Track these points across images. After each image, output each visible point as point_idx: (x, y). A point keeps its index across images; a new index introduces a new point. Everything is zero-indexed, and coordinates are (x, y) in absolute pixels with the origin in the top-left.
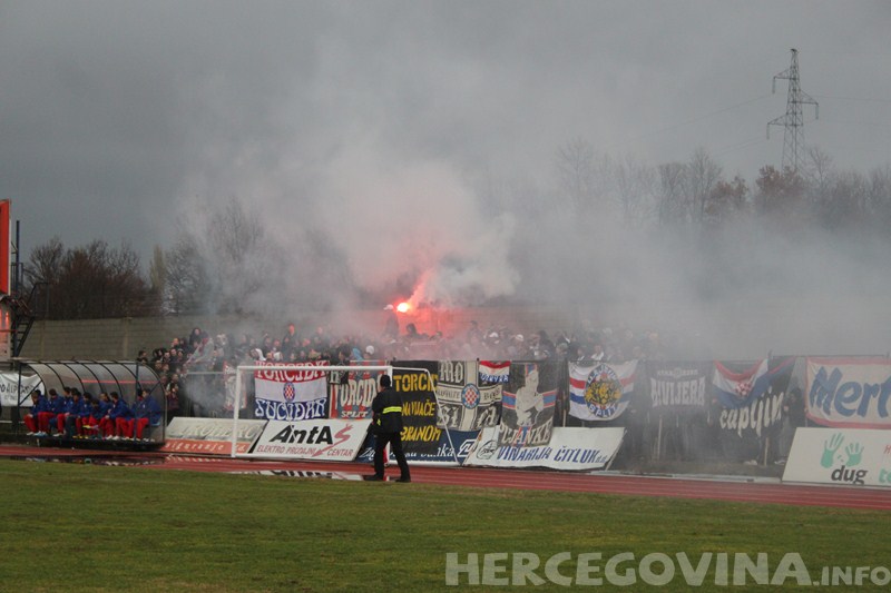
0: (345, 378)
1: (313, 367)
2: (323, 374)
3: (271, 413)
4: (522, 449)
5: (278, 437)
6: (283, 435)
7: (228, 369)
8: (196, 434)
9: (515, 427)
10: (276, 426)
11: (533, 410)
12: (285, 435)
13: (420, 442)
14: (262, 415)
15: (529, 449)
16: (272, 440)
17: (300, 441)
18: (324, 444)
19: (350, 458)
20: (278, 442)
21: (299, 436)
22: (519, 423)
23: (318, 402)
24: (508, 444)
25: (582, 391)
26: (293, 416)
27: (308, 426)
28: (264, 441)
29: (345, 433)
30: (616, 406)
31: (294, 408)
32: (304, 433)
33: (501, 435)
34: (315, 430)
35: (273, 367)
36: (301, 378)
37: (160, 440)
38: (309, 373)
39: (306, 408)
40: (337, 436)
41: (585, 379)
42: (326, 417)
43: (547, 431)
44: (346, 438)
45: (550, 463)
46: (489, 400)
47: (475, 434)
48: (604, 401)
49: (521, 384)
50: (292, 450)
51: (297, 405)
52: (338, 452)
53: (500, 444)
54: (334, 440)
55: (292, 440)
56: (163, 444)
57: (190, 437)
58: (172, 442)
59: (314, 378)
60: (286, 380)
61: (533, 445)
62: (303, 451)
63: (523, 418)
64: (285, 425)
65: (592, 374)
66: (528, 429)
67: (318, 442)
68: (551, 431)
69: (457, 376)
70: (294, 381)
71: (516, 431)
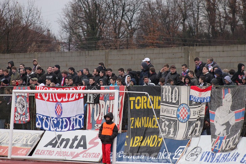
0: (97, 100)
1: (75, 91)
3: (46, 125)
5: (50, 144)
6: (54, 142)
9: (214, 137)
10: (50, 135)
11: (227, 124)
14: (40, 127)
15: (223, 154)
16: (47, 145)
17: (65, 146)
18: (81, 149)
20: (50, 147)
21: (65, 142)
22: (217, 134)
23: (78, 117)
26: (62, 128)
28: (40, 147)
29: (95, 141)
31: (62, 122)
32: (68, 140)
34: (75, 139)
36: (67, 99)
38: (73, 95)
39: (70, 122)
40: (90, 143)
42: (84, 129)
44: (97, 144)
46: (196, 116)
47: (185, 142)
49: (220, 104)
50: (59, 153)
51: (64, 120)
52: (90, 156)
54: (88, 146)
55: (60, 146)
59: (75, 99)
60: (56, 101)
63: (220, 130)
64: (56, 134)
66: (223, 138)
69: (173, 97)
70: (62, 101)
71: (214, 140)
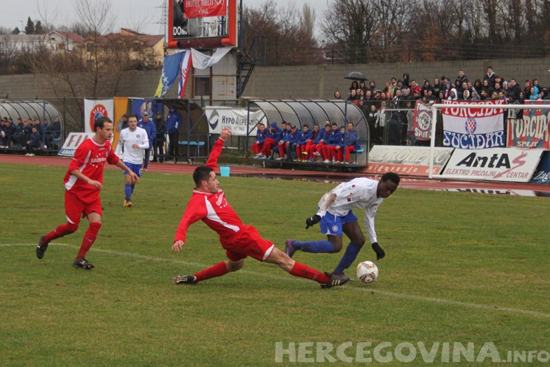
0: (520, 114)
1: (492, 105)
2: (501, 111)
3: (456, 143)
5: (463, 162)
6: (468, 161)
7: (420, 106)
8: (394, 159)
10: (462, 153)
12: (469, 161)
14: (449, 144)
16: (459, 164)
17: (483, 165)
18: (503, 169)
19: (526, 180)
20: (463, 166)
21: (482, 161)
23: (496, 134)
26: (476, 145)
27: (489, 153)
28: (452, 165)
29: (521, 160)
31: (475, 139)
32: (485, 159)
34: (495, 157)
35: (458, 105)
36: (482, 114)
37: (363, 163)
38: (489, 110)
39: (486, 138)
40: (514, 162)
42: (505, 146)
44: (523, 163)
50: (476, 173)
51: (478, 137)
52: (516, 175)
54: (512, 165)
55: (475, 165)
56: (366, 167)
57: (389, 162)
58: (374, 166)
59: (493, 114)
60: (468, 116)
62: (485, 173)
64: (469, 152)
67: (498, 166)
70: (476, 116)
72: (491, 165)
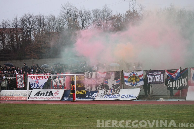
0: (55, 78)
1: (46, 75)
2: (49, 77)
4: (111, 95)
5: (36, 95)
6: (37, 94)
7: (18, 76)
8: (10, 95)
9: (109, 89)
13: (80, 94)
15: (113, 95)
16: (34, 96)
18: (51, 96)
19: (60, 100)
20: (36, 96)
22: (109, 88)
24: (107, 94)
25: (127, 79)
28: (32, 96)
29: (57, 93)
30: (138, 83)
32: (44, 93)
33: (104, 92)
34: (47, 92)
35: (33, 75)
36: (42, 78)
38: (45, 77)
40: (55, 94)
41: (128, 76)
43: (118, 90)
44: (58, 94)
45: (120, 98)
46: (100, 82)
47: (97, 92)
48: (134, 81)
49: (109, 78)
50: (41, 98)
52: (56, 98)
53: (104, 94)
54: (54, 95)
55: (40, 96)
57: (8, 96)
59: (46, 78)
60: (37, 79)
61: (114, 94)
62: (45, 98)
63: (110, 87)
65: (130, 74)
66: (112, 90)
67: (49, 95)
68: (119, 90)
69: (89, 76)
70: (40, 79)
71: (109, 91)
72: (46, 95)
